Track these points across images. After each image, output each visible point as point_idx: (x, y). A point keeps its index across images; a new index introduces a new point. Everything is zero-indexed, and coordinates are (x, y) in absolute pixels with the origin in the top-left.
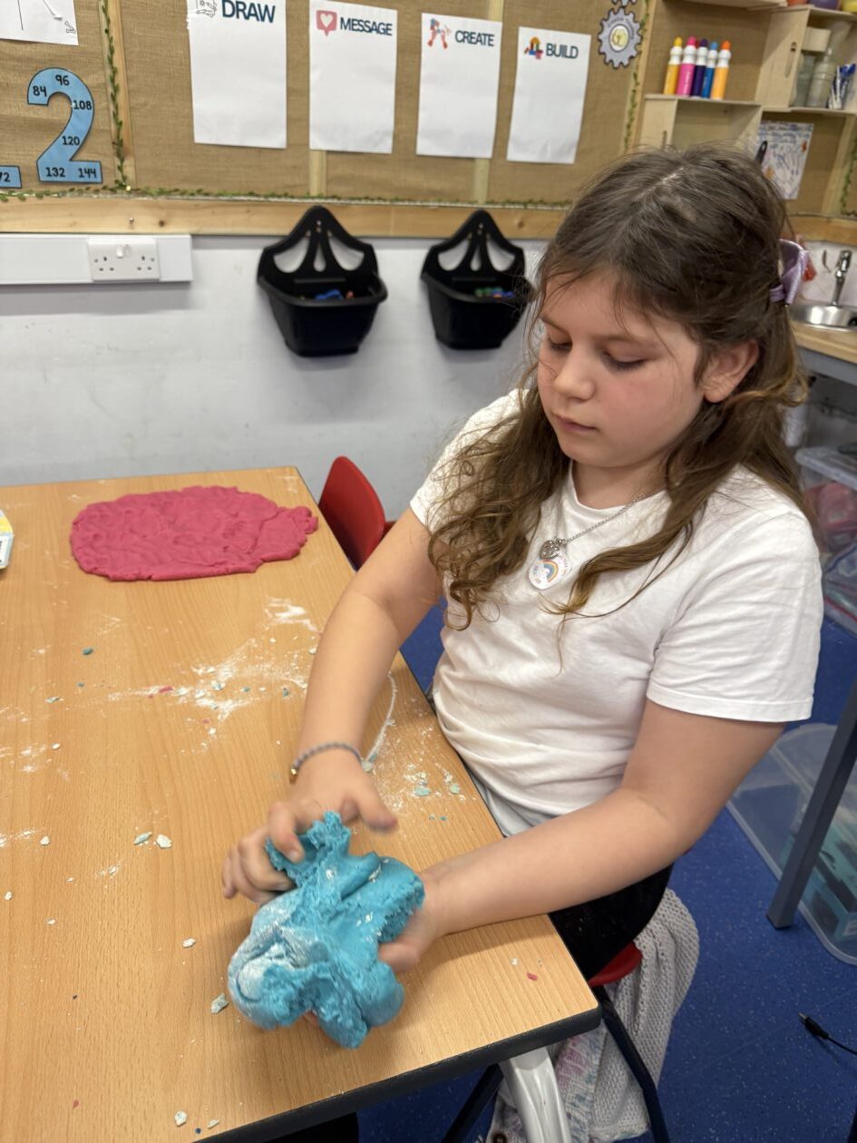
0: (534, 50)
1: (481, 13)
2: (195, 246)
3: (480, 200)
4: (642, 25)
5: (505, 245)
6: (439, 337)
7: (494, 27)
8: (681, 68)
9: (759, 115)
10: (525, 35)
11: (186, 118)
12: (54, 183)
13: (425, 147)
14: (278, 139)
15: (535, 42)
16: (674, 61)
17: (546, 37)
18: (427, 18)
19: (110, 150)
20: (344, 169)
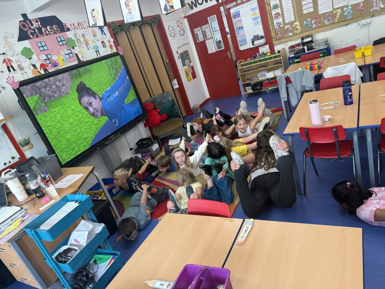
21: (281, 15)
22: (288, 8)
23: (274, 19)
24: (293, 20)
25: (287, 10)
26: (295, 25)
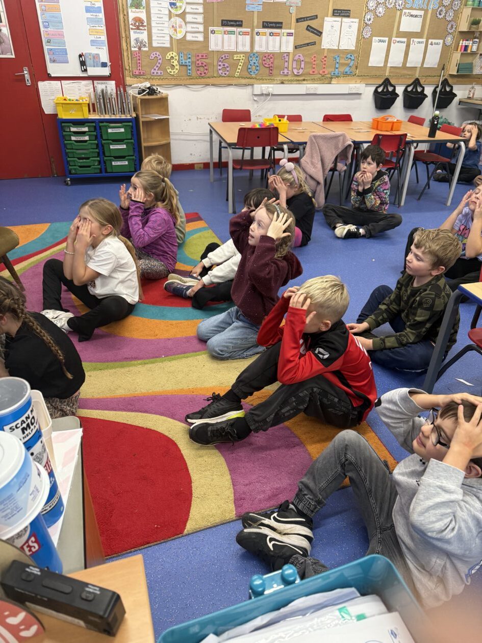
0: (432, 44)
1: (421, 37)
2: (366, 87)
3: (417, 76)
4: (454, 37)
5: (421, 86)
6: (404, 106)
7: (424, 40)
8: (462, 46)
9: (479, 55)
10: (430, 41)
11: (368, 62)
12: (346, 74)
13: (408, 65)
14: (382, 65)
15: (432, 42)
16: (461, 44)
17: (434, 41)
18: (412, 39)
19: (355, 68)
20: (393, 70)
21: (145, 26)
22: (161, 16)
23: (132, 29)
24: (168, 45)
25: (158, 19)
26: (169, 57)
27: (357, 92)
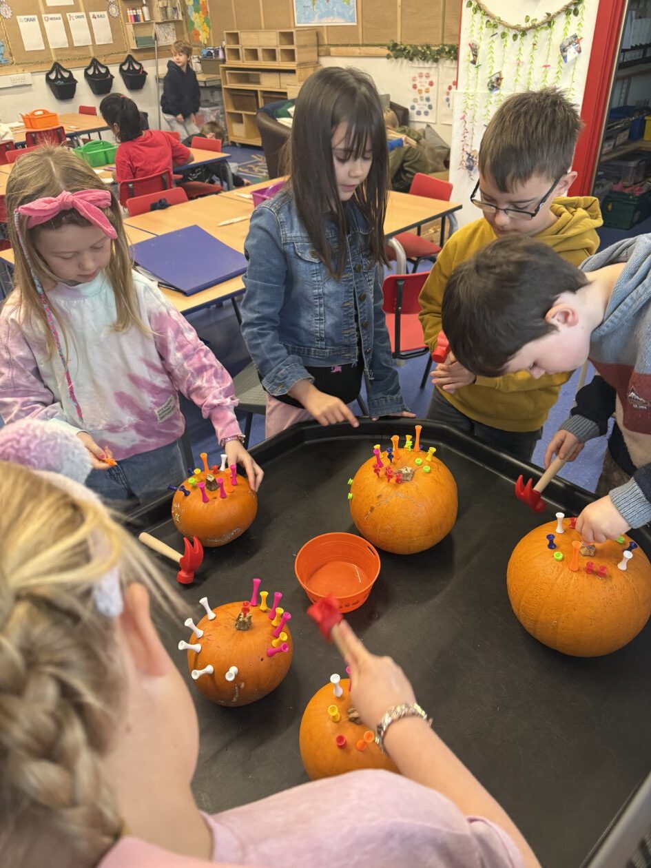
0: (94, 17)
1: (78, 11)
2: (32, 76)
4: (118, 7)
5: (103, 66)
6: (94, 92)
7: (83, 13)
8: (131, 16)
9: (156, 24)
10: (91, 14)
11: (23, 46)
13: (76, 44)
15: (94, 15)
16: (129, 14)
17: (96, 13)
18: (68, 14)
19: (9, 55)
20: (59, 52)
27: (23, 83)
